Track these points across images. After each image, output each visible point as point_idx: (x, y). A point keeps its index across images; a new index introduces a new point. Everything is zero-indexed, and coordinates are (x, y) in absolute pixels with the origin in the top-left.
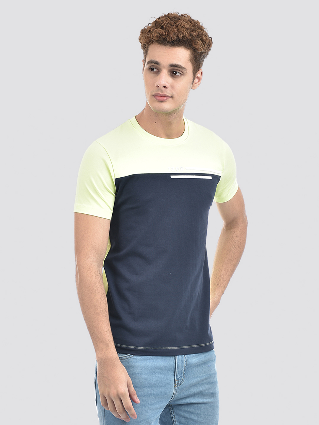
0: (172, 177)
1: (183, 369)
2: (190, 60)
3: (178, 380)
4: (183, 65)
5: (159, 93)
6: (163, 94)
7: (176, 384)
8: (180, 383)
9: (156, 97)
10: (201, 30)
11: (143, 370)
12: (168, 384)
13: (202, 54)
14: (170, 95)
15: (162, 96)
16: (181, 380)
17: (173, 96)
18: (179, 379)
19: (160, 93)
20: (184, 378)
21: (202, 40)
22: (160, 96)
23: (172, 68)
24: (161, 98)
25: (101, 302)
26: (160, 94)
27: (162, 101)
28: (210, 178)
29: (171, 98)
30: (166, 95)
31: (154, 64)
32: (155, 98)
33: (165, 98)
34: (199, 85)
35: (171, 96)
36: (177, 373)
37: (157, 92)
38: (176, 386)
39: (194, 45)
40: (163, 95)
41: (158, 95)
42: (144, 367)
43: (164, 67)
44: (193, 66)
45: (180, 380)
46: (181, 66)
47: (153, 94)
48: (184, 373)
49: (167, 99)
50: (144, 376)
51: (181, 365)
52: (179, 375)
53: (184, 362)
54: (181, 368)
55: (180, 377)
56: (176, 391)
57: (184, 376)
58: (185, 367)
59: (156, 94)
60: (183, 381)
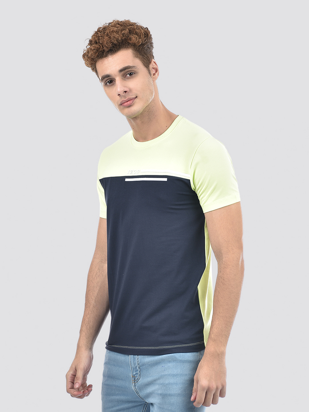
2: (136, 56)
4: (131, 65)
5: (123, 100)
6: (127, 99)
7: (133, 380)
8: (137, 380)
10: (132, 26)
13: (144, 45)
14: (134, 96)
17: (137, 96)
18: (135, 376)
20: (140, 375)
21: (136, 34)
22: (126, 102)
23: (123, 72)
24: (128, 103)
26: (125, 100)
27: (130, 106)
29: (136, 98)
30: (130, 98)
31: (106, 79)
32: (122, 106)
33: (131, 102)
34: (158, 74)
36: (132, 369)
37: (121, 100)
39: (130, 42)
41: (124, 102)
43: (116, 75)
44: (141, 61)
46: (129, 66)
47: (119, 103)
48: (139, 370)
49: (133, 102)
51: (133, 362)
52: (134, 372)
53: (136, 359)
54: (134, 365)
55: (136, 374)
56: (134, 387)
57: (140, 373)
58: (138, 364)
59: (121, 102)
60: (139, 379)
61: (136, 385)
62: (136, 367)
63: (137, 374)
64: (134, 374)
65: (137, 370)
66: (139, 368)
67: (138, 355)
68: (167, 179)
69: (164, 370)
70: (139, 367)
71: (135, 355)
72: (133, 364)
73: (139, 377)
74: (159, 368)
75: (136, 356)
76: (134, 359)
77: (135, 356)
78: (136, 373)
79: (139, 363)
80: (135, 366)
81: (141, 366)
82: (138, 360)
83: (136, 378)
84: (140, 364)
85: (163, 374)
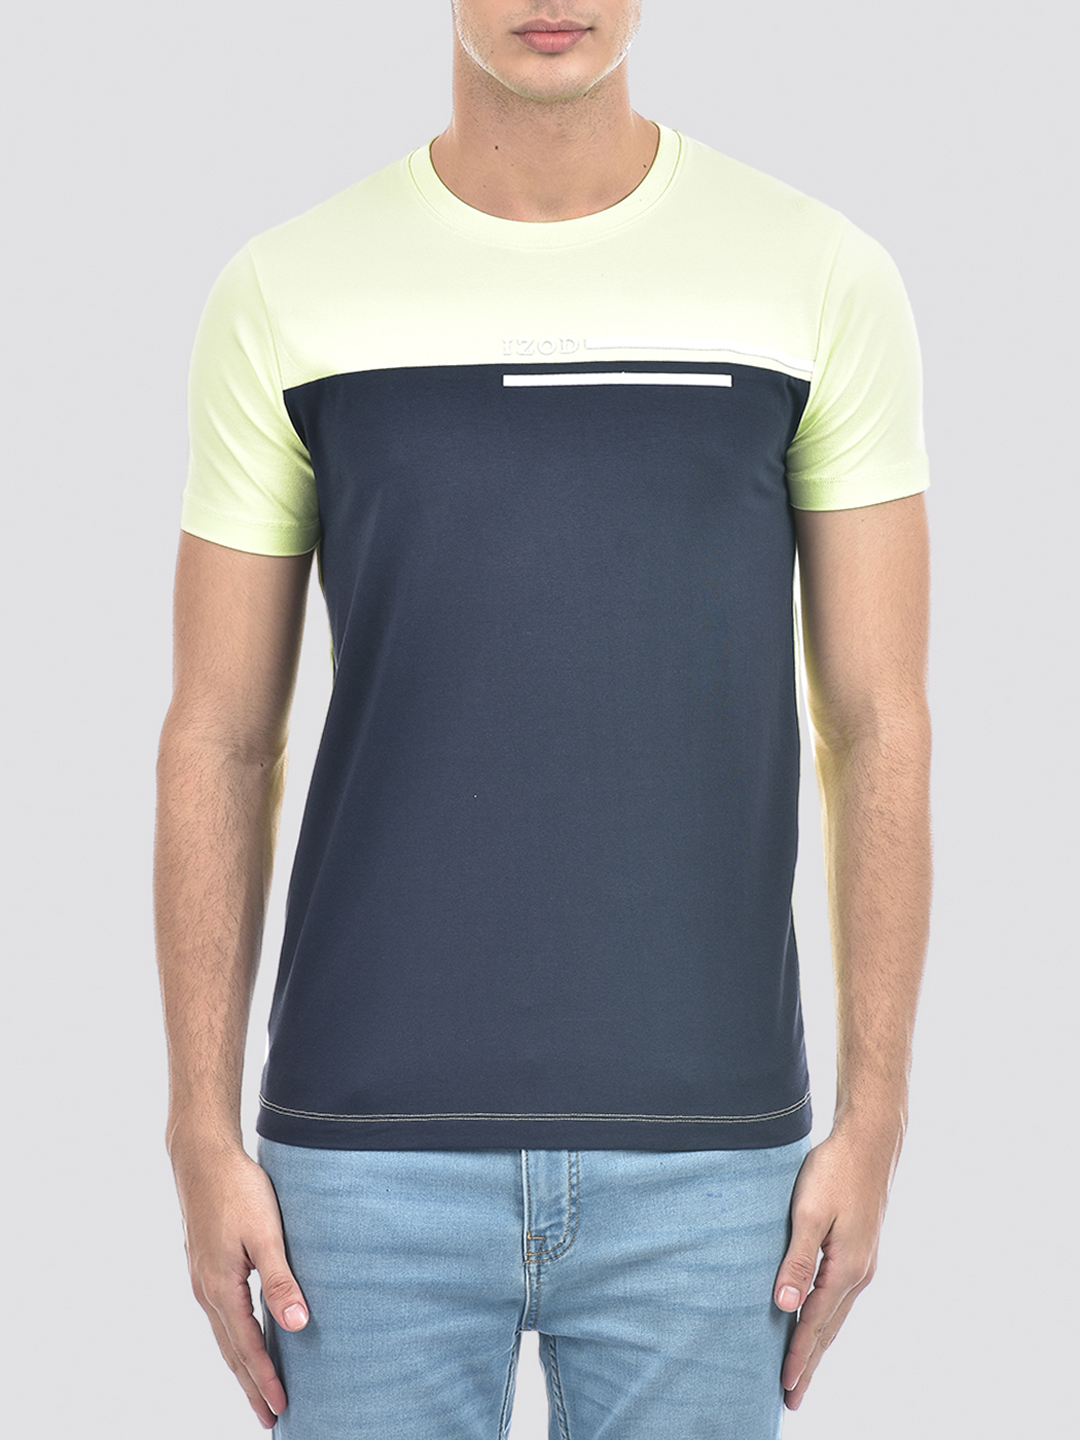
0: (509, 381)
1: (562, 1196)
3: (541, 1234)
5: (542, 21)
6: (559, 20)
7: (533, 1250)
8: (554, 1249)
9: (529, 36)
11: (370, 1180)
12: (490, 1246)
14: (585, 24)
15: (554, 32)
16: (556, 1238)
17: (597, 25)
18: (548, 1233)
19: (550, 20)
20: (573, 1231)
22: (547, 32)
24: (551, 40)
25: (201, 912)
26: (549, 24)
27: (553, 53)
28: (725, 381)
30: (571, 23)
32: (524, 41)
33: (566, 40)
35: (589, 26)
36: (530, 1207)
37: (534, 18)
38: (533, 1258)
40: (559, 24)
41: (539, 28)
42: (374, 1169)
45: (551, 1237)
47: (516, 24)
48: (574, 1210)
49: (573, 43)
50: (371, 1203)
51: (548, 1177)
52: (542, 1219)
53: (566, 1165)
54: (550, 1191)
55: (551, 1226)
56: (534, 1278)
57: (573, 1224)
58: (572, 1187)
59: (528, 23)
60: (565, 1245)
61: (543, 1270)
62: (557, 1199)
63: (559, 1225)
64: (543, 1226)
65: (560, 1212)
66: (573, 1201)
67: (571, 1150)
68: (729, 378)
69: (723, 1210)
70: (572, 1199)
71: (559, 1149)
72: (542, 1185)
73: (568, 1240)
74: (690, 1200)
75: (565, 1154)
76: (556, 1164)
77: (555, 1154)
78: (553, 1222)
79: (578, 1183)
80: (554, 1194)
81: (588, 1195)
82: (574, 1170)
83: (550, 1244)
84: (584, 1186)
85: (715, 1225)
